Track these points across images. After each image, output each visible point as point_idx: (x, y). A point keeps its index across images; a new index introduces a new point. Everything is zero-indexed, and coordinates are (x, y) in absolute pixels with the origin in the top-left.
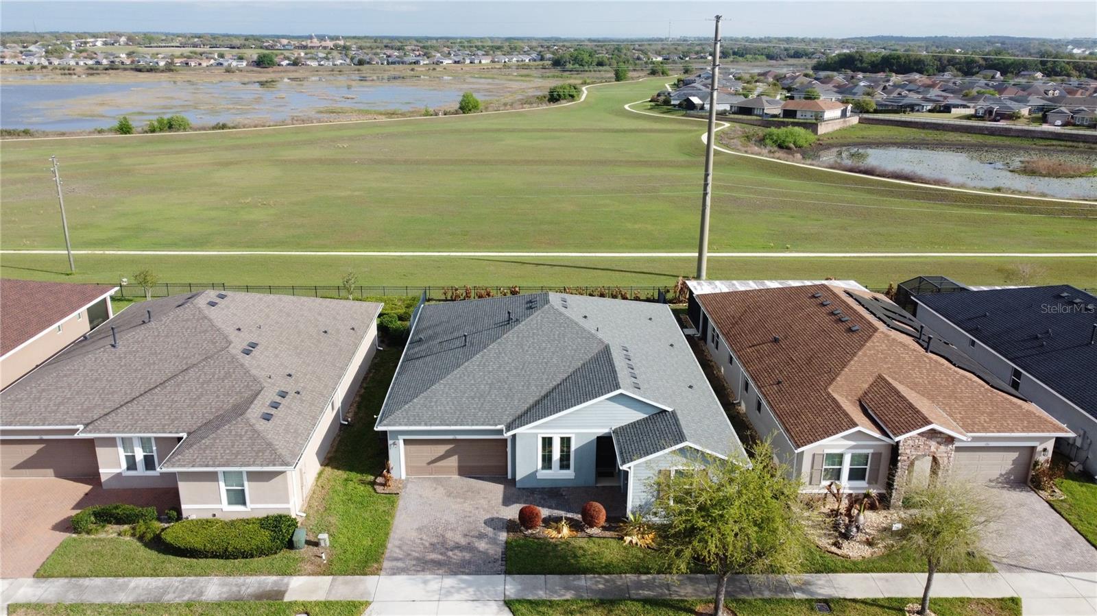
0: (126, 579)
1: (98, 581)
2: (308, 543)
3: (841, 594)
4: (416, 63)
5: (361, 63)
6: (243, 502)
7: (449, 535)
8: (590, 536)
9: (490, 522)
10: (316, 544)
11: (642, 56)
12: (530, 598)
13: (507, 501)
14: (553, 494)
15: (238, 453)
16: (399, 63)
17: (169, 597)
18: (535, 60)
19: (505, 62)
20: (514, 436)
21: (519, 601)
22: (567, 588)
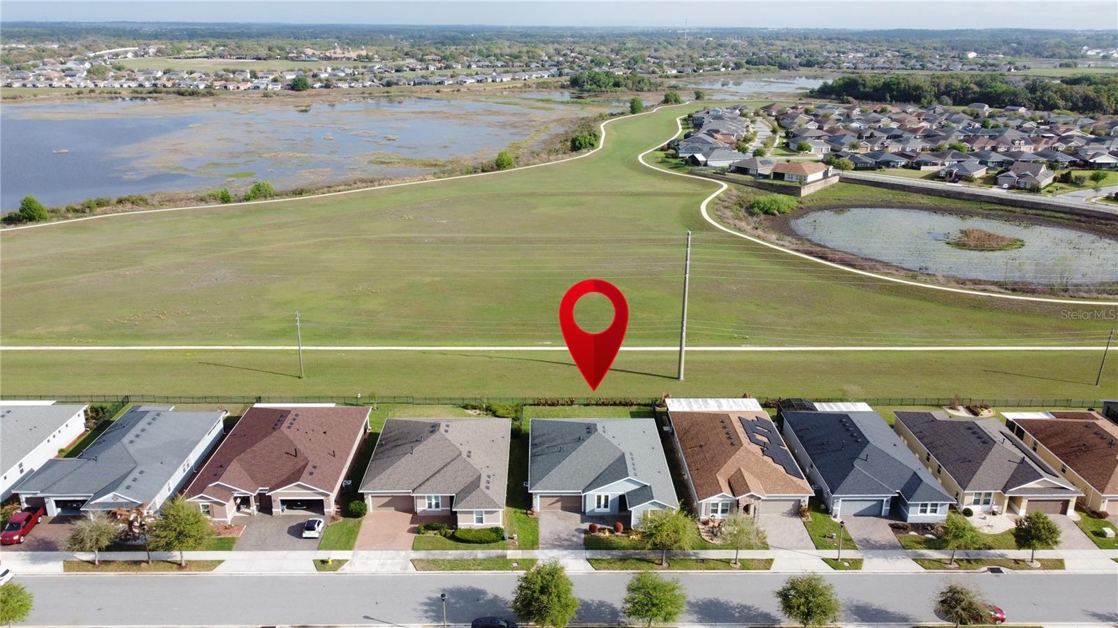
0: (447, 551)
1: (437, 552)
2: (509, 538)
3: (708, 557)
4: (441, 83)
5: (389, 84)
6: (482, 522)
7: (562, 535)
8: (617, 536)
9: (577, 530)
10: (512, 538)
11: (657, 70)
12: (596, 558)
13: (583, 521)
14: (601, 518)
15: (481, 503)
16: (425, 84)
17: (465, 557)
18: (553, 76)
19: (525, 79)
20: (585, 496)
21: (591, 559)
22: (609, 555)
